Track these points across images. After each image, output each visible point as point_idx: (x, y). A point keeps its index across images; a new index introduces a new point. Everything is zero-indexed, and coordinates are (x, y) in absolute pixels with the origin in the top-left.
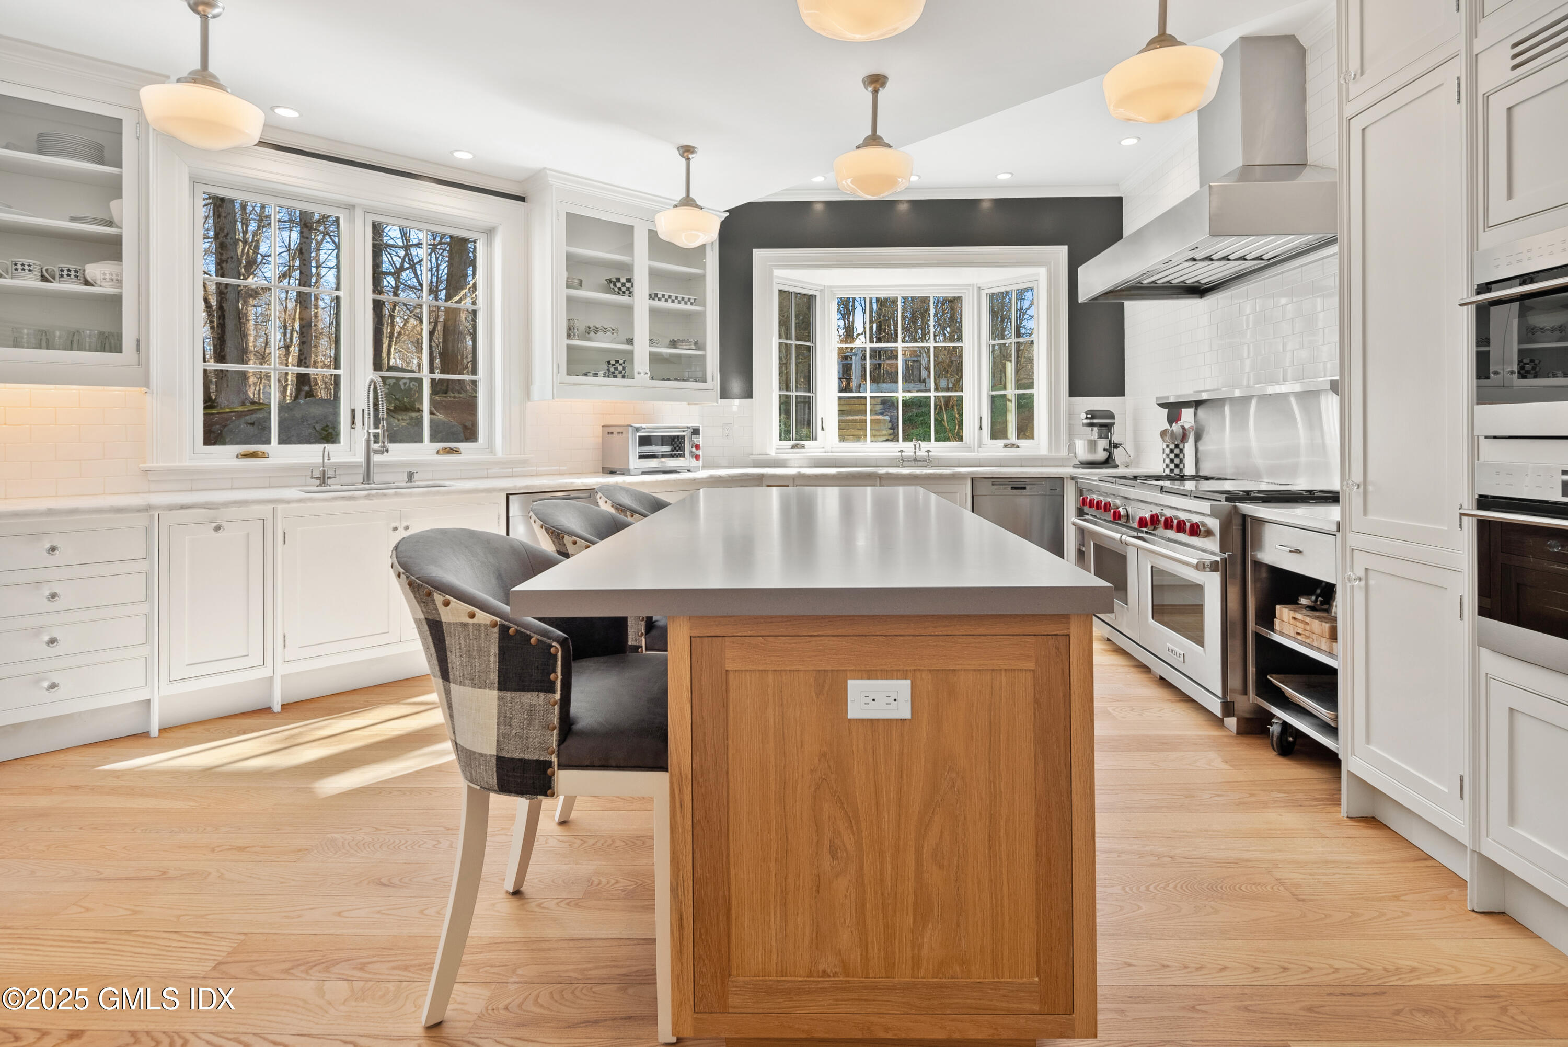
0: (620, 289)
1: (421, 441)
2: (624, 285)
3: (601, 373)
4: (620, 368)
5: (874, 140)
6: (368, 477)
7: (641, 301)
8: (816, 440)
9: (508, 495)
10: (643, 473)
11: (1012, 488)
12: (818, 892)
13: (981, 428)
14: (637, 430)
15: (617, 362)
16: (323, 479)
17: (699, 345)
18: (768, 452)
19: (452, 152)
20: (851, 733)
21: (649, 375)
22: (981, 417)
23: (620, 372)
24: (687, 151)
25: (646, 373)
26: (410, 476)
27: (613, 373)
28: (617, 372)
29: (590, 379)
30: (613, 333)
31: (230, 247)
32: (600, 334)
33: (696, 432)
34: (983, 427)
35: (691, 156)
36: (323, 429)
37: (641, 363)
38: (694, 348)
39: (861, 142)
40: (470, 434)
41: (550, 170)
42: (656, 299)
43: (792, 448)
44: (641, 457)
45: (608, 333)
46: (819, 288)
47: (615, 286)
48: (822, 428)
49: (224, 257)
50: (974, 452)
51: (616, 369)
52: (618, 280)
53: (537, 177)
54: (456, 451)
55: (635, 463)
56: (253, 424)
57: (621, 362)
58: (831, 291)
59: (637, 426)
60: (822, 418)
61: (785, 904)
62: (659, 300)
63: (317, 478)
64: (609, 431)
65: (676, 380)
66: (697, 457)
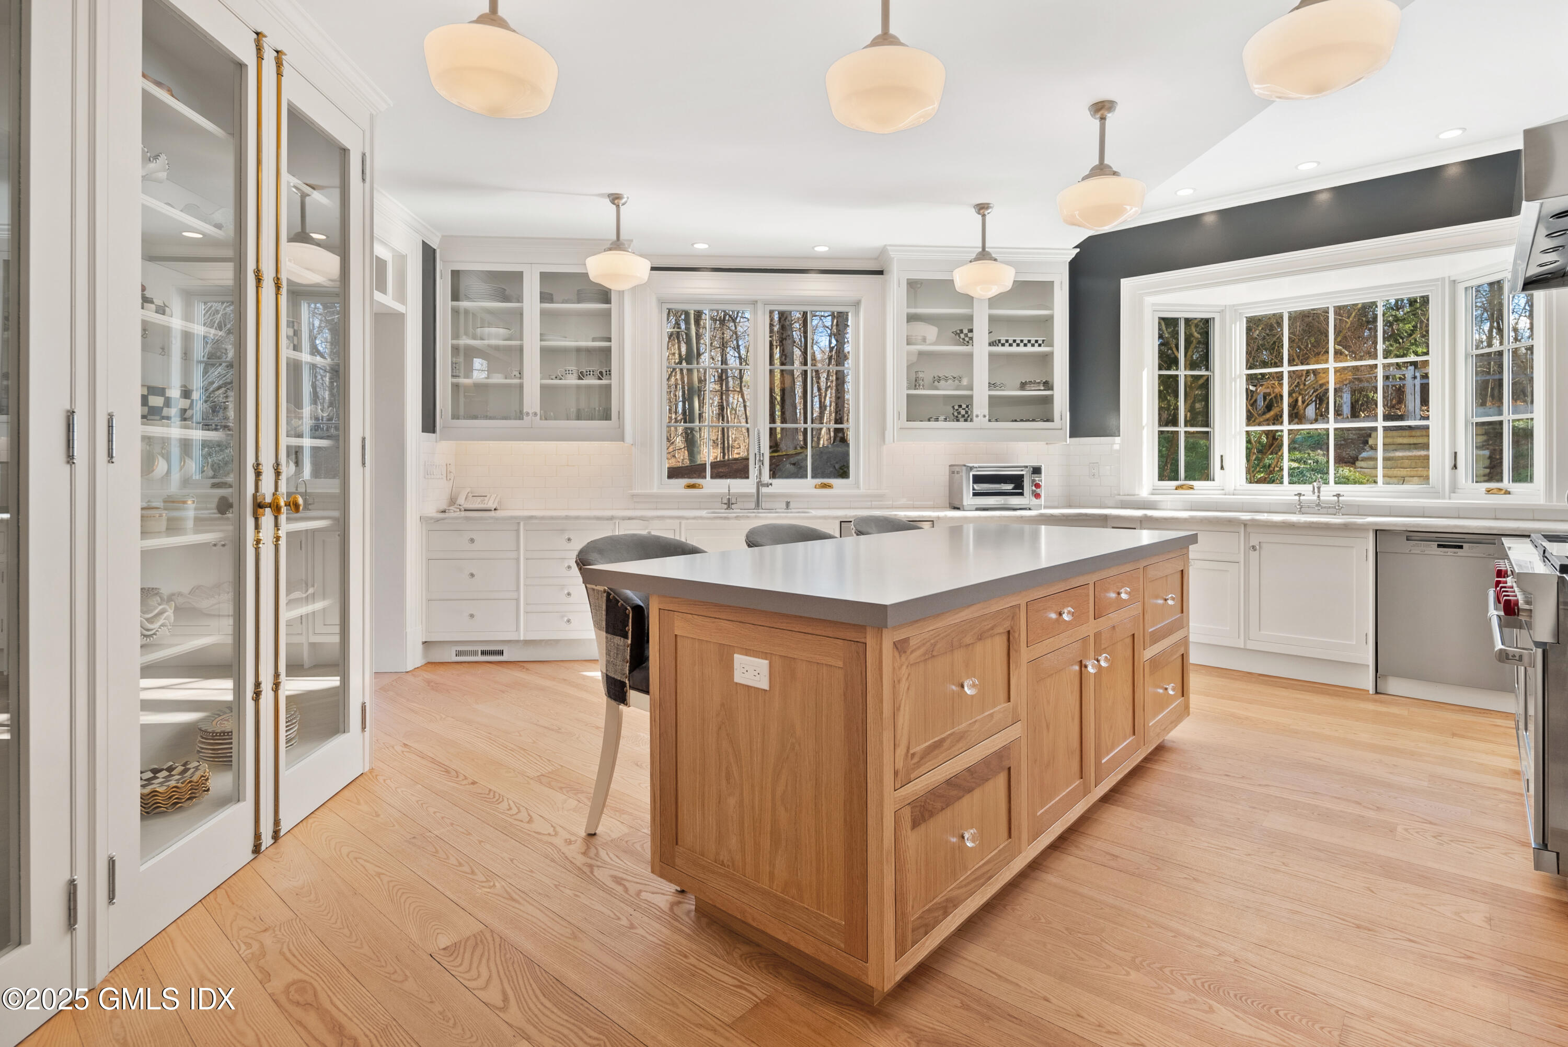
0: (964, 339)
1: (807, 477)
2: (966, 335)
3: (942, 418)
4: (963, 412)
5: (1101, 169)
6: (758, 505)
7: (981, 349)
8: (1214, 480)
9: (841, 522)
10: (977, 509)
11: (1439, 546)
12: (719, 802)
13: (1455, 467)
14: (971, 468)
15: (960, 406)
16: (729, 505)
17: (1048, 385)
18: (1137, 493)
19: (813, 248)
20: (737, 693)
21: (987, 417)
22: (1456, 453)
23: (963, 416)
24: (982, 208)
25: (985, 416)
26: (788, 504)
27: (957, 417)
28: (960, 416)
29: (933, 424)
30: (954, 381)
31: (788, 328)
32: (942, 382)
33: (1037, 471)
34: (1458, 465)
35: (986, 213)
36: (841, 468)
37: (980, 407)
38: (1042, 388)
39: (1087, 173)
40: (843, 472)
41: (890, 245)
42: (1000, 345)
43: (1176, 489)
44: (975, 494)
45: (950, 381)
46: (1218, 309)
47: (960, 337)
48: (1222, 468)
49: (784, 336)
50: (1444, 498)
51: (959, 413)
52: (961, 331)
53: (883, 253)
54: (829, 486)
55: (968, 499)
56: (794, 464)
57: (964, 406)
58: (1235, 310)
59: (971, 465)
60: (1222, 456)
61: (703, 805)
62: (1003, 345)
63: (725, 504)
64: (954, 470)
65: (1022, 420)
66: (1037, 496)
